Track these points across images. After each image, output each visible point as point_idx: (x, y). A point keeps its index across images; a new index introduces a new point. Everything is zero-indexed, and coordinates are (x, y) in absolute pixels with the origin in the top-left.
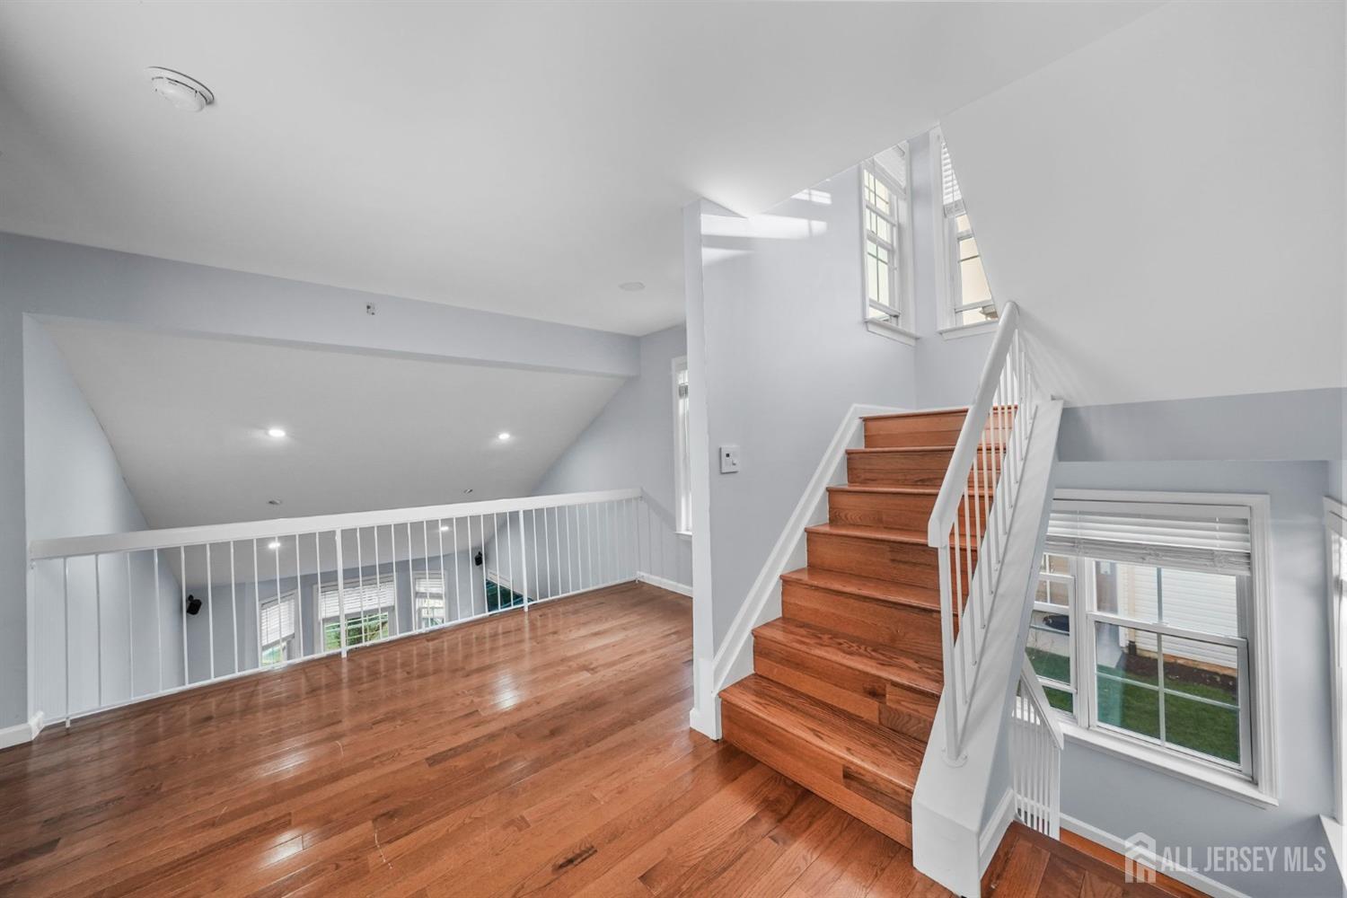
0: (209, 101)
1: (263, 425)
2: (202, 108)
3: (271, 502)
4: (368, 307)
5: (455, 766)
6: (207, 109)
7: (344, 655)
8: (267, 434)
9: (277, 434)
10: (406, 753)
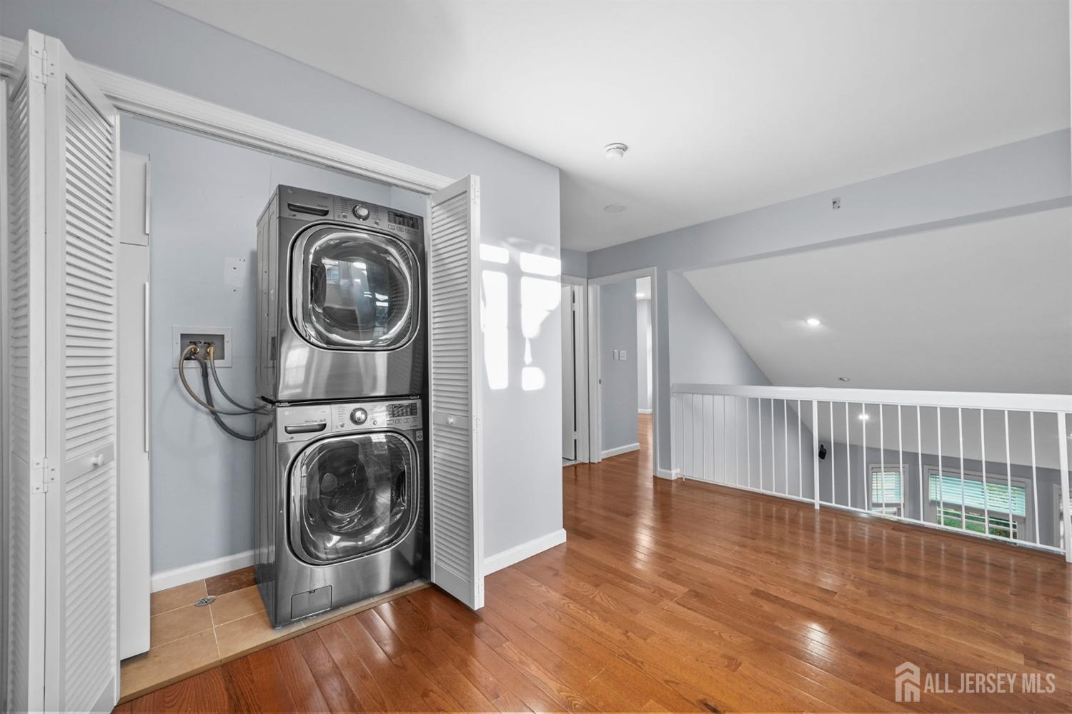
0: (625, 148)
1: (804, 317)
2: (622, 155)
3: (841, 379)
4: (834, 203)
5: (761, 606)
6: (626, 153)
7: (817, 507)
8: (806, 322)
9: (813, 323)
10: (753, 577)
